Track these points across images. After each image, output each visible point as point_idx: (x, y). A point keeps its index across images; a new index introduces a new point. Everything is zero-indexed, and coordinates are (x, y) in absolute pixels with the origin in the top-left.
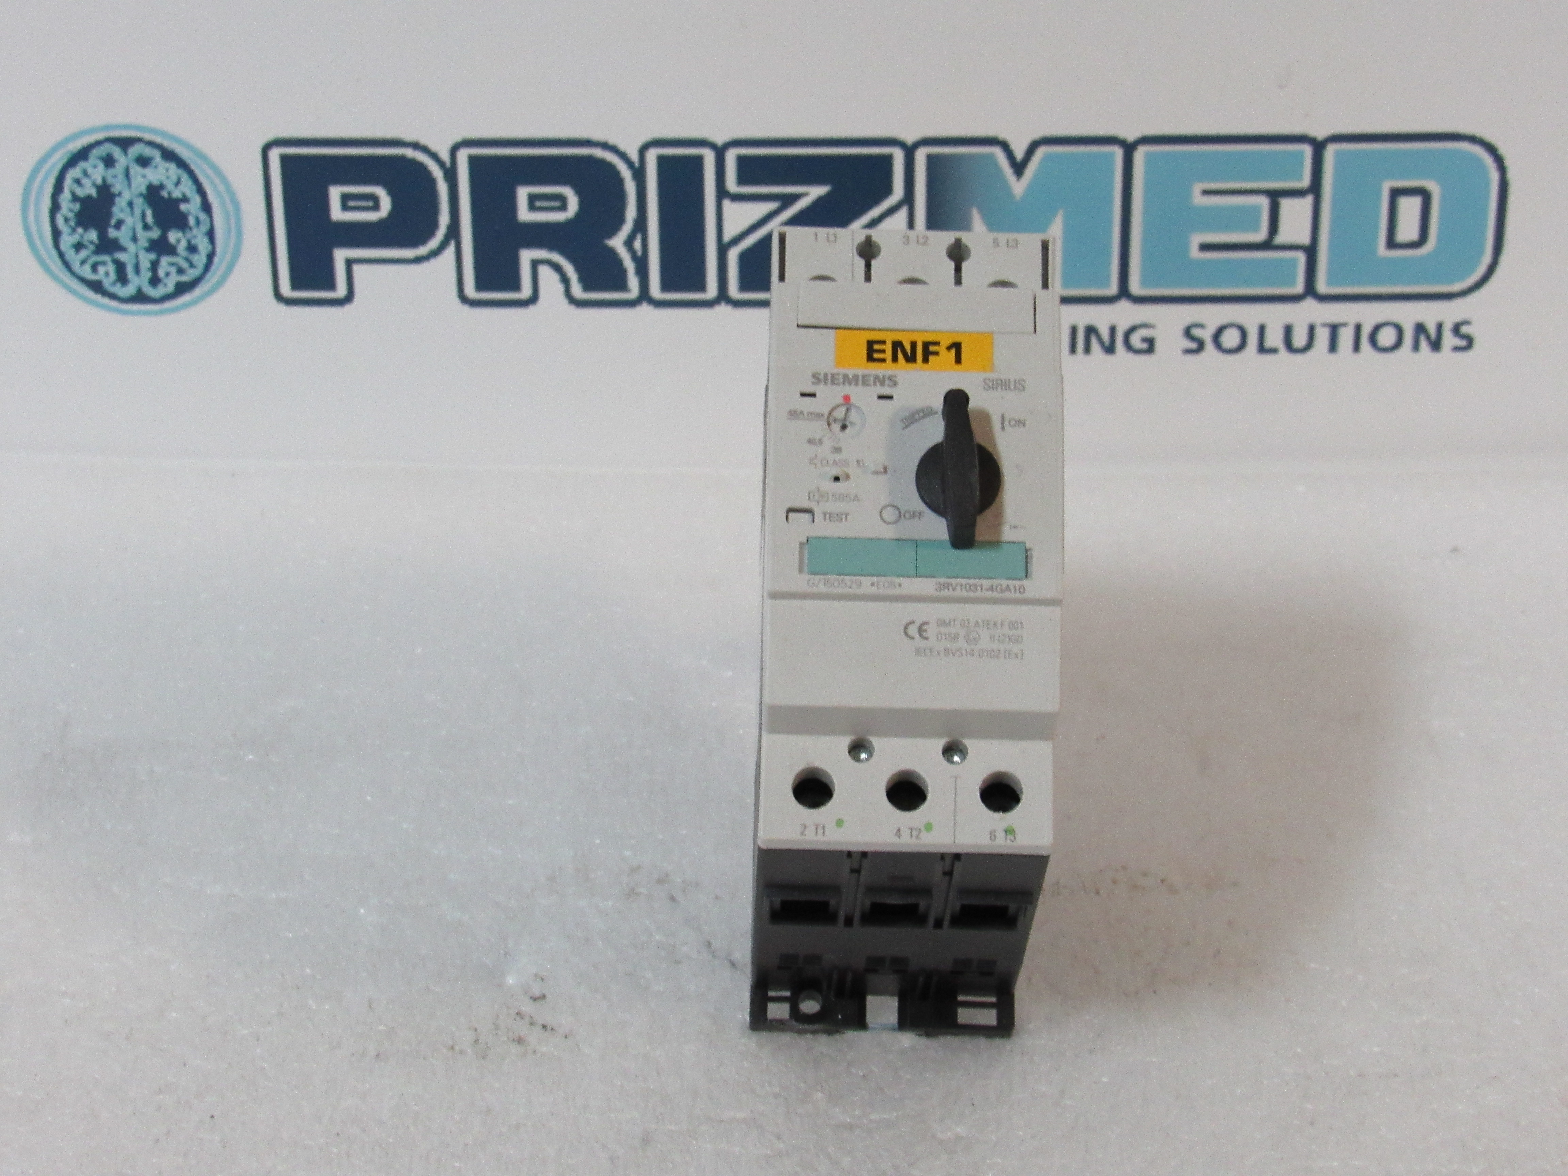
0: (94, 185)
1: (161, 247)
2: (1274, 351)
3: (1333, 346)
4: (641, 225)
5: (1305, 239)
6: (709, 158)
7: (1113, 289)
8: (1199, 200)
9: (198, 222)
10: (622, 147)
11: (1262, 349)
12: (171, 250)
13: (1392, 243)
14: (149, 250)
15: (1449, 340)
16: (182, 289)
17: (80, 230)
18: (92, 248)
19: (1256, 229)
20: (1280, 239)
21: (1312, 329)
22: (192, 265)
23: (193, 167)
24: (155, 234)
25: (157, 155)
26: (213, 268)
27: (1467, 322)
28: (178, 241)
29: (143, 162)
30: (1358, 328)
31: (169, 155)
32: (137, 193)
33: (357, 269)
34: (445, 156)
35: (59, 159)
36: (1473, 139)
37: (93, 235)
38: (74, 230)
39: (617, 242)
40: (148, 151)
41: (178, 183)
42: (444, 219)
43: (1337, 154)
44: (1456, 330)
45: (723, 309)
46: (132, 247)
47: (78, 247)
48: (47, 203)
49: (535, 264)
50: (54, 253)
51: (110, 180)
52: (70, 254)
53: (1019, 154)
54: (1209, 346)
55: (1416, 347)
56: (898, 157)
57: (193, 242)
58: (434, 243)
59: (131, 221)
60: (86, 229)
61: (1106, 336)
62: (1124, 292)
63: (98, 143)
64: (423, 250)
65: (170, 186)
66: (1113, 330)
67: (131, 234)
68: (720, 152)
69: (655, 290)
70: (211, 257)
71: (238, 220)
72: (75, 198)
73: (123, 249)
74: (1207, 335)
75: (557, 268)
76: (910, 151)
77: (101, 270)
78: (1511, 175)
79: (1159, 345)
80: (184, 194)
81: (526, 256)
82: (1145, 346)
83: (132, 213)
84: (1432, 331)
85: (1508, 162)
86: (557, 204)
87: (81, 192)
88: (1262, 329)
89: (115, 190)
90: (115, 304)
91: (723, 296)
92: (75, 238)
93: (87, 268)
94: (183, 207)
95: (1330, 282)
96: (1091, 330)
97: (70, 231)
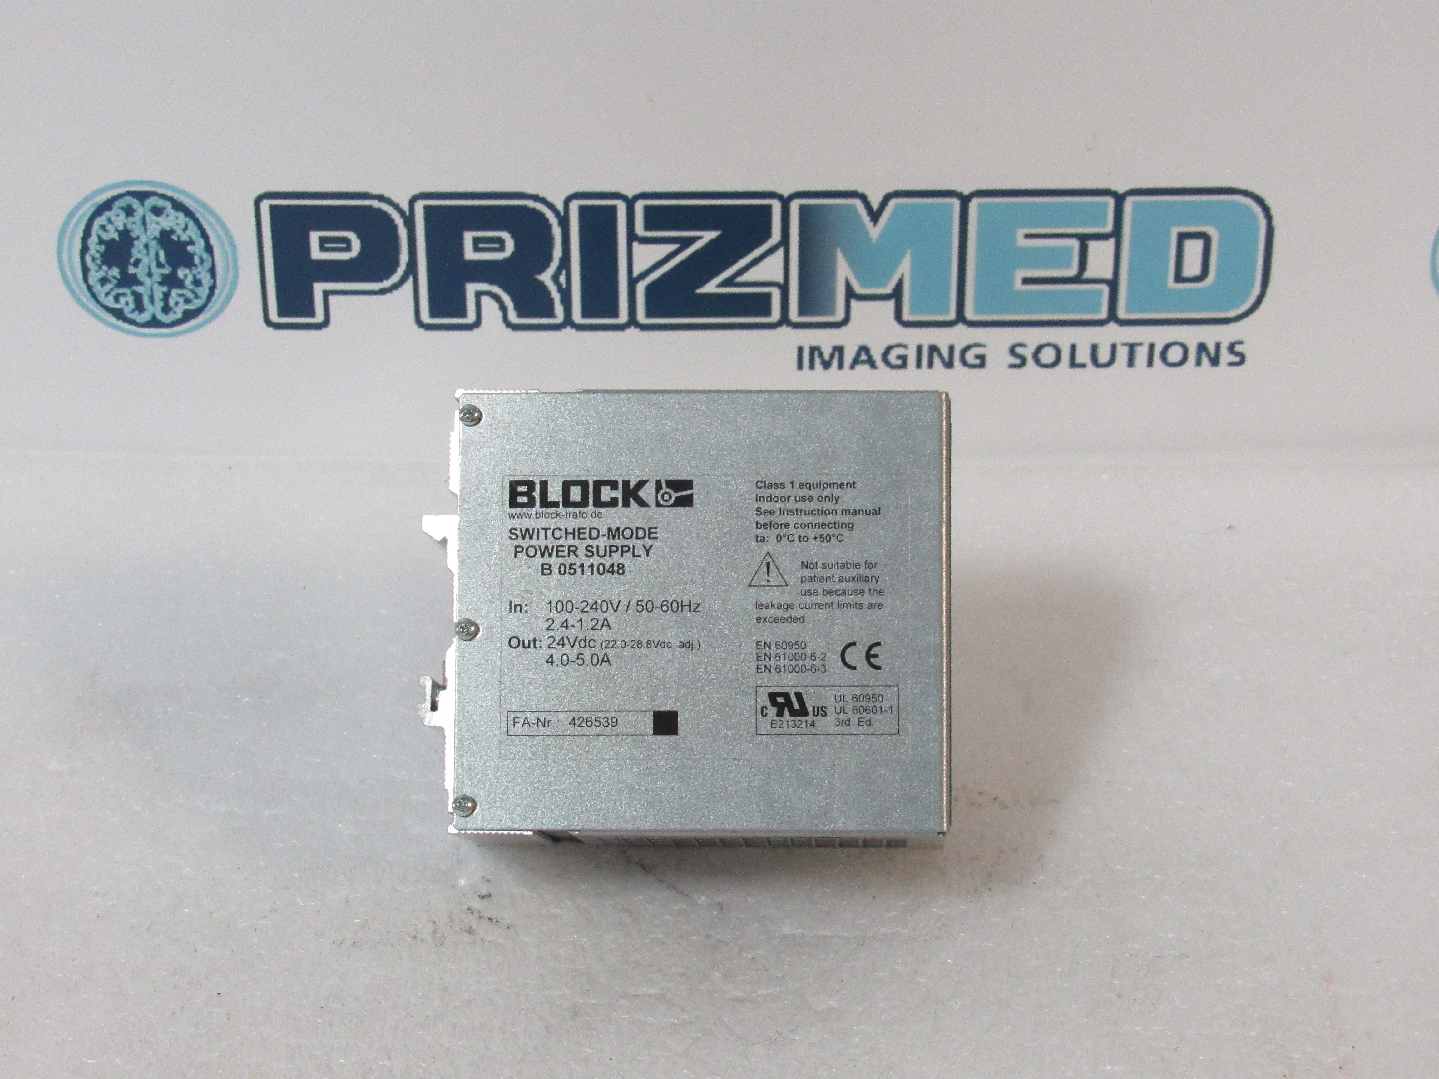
0: (116, 230)
1: (171, 281)
2: (1083, 366)
3: (1131, 363)
4: (565, 263)
5: (1109, 275)
6: (622, 208)
7: (952, 316)
8: (1022, 242)
9: (202, 261)
10: (550, 199)
11: (1073, 364)
12: (180, 284)
13: (1179, 278)
14: (161, 284)
15: (1226, 357)
16: (189, 316)
17: (105, 268)
18: (116, 282)
19: (1069, 266)
20: (1088, 274)
21: (1114, 347)
22: (197, 297)
23: (198, 215)
24: (167, 270)
25: (168, 205)
26: (214, 299)
27: (1240, 343)
28: (186, 276)
29: (157, 211)
30: (1152, 347)
31: (178, 206)
32: (152, 237)
33: (332, 299)
34: (405, 207)
35: (88, 209)
36: (1245, 193)
37: (115, 272)
38: (100, 268)
39: (546, 277)
40: (161, 203)
41: (186, 229)
42: (404, 258)
43: (1135, 204)
44: (1231, 348)
45: (632, 331)
46: (148, 282)
47: (104, 281)
48: (78, 246)
49: (479, 294)
50: (84, 287)
51: (130, 227)
52: (97, 288)
53: (875, 205)
54: (1030, 361)
55: (1199, 363)
56: (777, 207)
57: (198, 277)
58: (395, 278)
59: (148, 260)
60: (110, 267)
61: (946, 354)
62: (961, 318)
63: (121, 196)
64: (386, 284)
65: (179, 231)
66: (951, 348)
67: (147, 271)
68: (630, 204)
69: (577, 316)
70: (212, 289)
71: (235, 259)
72: (101, 242)
73: (141, 283)
74: (1028, 353)
75: (497, 298)
76: (785, 202)
77: (122, 300)
78: (1276, 223)
79: (989, 362)
80: (190, 238)
81: (471, 289)
82: (977, 362)
83: (148, 254)
84: (1212, 349)
85: (1274, 212)
86: (497, 246)
87: (105, 236)
88: (1073, 348)
89: (134, 235)
90: (133, 328)
91: (633, 321)
92: (101, 274)
93: (111, 298)
94: (190, 248)
95: (1129, 310)
96: (933, 349)
97: (97, 268)
